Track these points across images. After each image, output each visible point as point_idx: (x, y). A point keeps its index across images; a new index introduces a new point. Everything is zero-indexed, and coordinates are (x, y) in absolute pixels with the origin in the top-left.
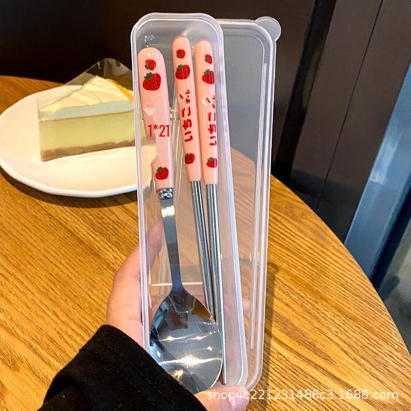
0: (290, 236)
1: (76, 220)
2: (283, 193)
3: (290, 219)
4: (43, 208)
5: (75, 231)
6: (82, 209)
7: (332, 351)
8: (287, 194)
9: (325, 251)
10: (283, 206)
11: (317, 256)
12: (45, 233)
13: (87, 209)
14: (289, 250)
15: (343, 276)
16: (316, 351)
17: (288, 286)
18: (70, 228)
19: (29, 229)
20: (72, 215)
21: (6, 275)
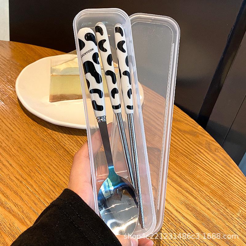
0: (209, 163)
1: (71, 144)
2: (204, 134)
3: (208, 151)
4: (49, 134)
5: (70, 151)
8: (206, 136)
9: (230, 174)
10: (204, 143)
11: (226, 177)
12: (49, 151)
14: (208, 172)
17: (209, 196)
18: (67, 149)
19: (38, 148)
20: (69, 140)
21: (21, 179)
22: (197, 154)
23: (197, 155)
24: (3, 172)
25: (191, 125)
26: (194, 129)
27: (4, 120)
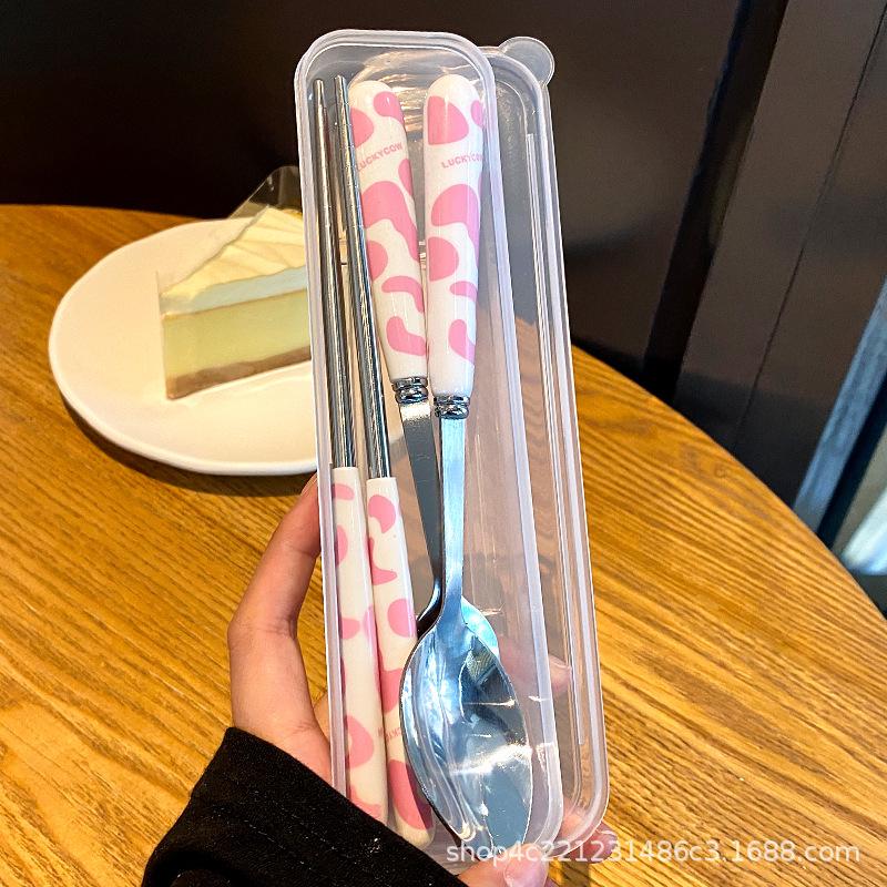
0: (701, 517)
1: (264, 525)
2: (670, 424)
3: (692, 480)
4: (190, 505)
6: (272, 499)
7: (825, 751)
8: (678, 427)
9: (774, 543)
11: (761, 554)
12: (204, 560)
13: (284, 498)
14: (705, 548)
15: (816, 592)
16: (795, 757)
17: (715, 625)
19: (169, 555)
21: (142, 664)
22: (661, 494)
23: (659, 498)
24: (84, 651)
25: (627, 399)
26: (635, 412)
27: (42, 484)
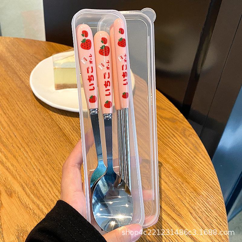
4: (49, 115)
5: (63, 129)
7: (184, 211)
8: (184, 123)
10: (180, 129)
16: (174, 210)
17: (169, 172)
18: (61, 127)
19: (39, 125)
20: (64, 120)
24: (9, 141)
26: (175, 117)
